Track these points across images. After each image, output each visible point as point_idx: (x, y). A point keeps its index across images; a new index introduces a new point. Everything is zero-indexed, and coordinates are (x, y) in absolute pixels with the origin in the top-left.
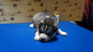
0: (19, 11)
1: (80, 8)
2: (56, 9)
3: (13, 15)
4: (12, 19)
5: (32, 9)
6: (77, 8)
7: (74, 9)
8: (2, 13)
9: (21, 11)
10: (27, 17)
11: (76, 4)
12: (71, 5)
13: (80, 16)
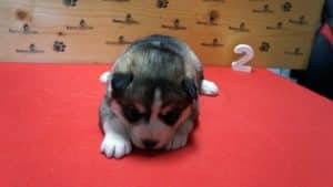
0: (82, 22)
1: (302, 21)
2: (212, 19)
3: (60, 34)
4: (59, 47)
5: (129, 16)
6: (291, 21)
7: (280, 24)
8: (26, 26)
9: (88, 22)
10: (108, 43)
11: (287, 7)
12: (270, 8)
13: (301, 51)
